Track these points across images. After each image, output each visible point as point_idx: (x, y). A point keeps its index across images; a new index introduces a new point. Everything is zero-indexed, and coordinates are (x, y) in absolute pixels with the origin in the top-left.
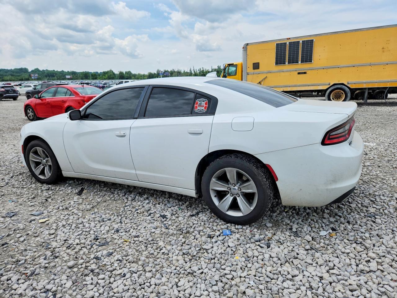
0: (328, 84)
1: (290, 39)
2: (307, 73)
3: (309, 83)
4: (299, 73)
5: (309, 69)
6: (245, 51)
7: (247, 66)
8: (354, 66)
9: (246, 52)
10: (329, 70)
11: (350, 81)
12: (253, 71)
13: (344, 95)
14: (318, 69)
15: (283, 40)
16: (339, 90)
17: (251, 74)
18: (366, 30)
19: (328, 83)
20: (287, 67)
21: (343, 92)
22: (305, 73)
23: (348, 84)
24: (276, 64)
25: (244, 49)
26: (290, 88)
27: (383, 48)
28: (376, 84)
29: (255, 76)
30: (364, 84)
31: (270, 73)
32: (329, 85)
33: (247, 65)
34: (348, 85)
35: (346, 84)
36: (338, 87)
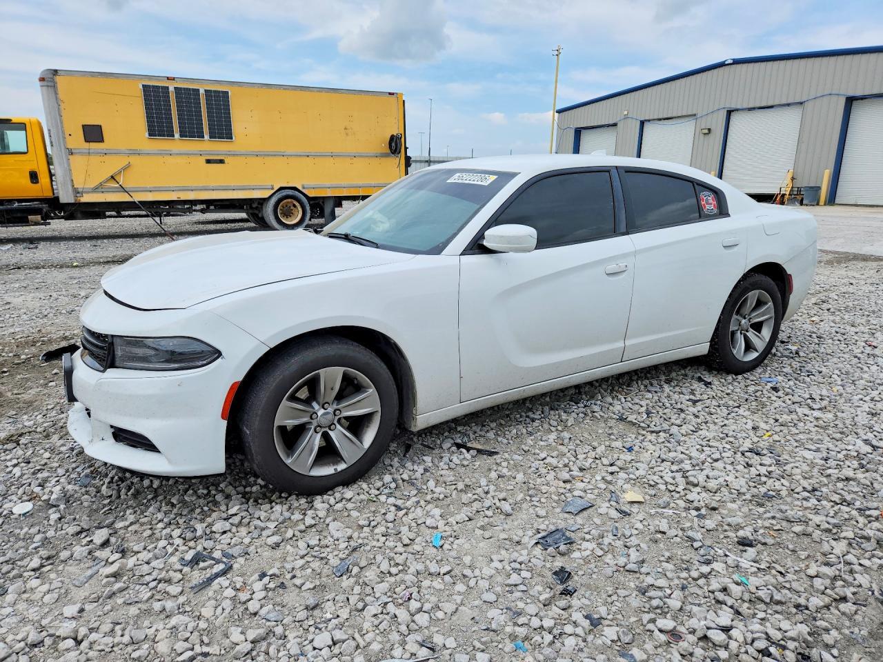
0: (270, 187)
1: (174, 79)
2: (226, 161)
3: (233, 184)
4: (208, 161)
5: (228, 153)
6: (51, 90)
7: (63, 132)
8: (308, 156)
9: (56, 93)
10: (268, 160)
11: (306, 183)
12: (87, 145)
13: (300, 209)
14: (246, 155)
15: (159, 80)
16: (289, 200)
17: (81, 153)
18: (318, 91)
19: (269, 184)
20: (177, 144)
21: (297, 204)
22: (221, 161)
23: (304, 188)
24: (150, 135)
25: (45, 83)
26: (194, 192)
27: (346, 129)
28: (344, 189)
29: (95, 160)
30: (328, 189)
31: (137, 157)
32: (272, 189)
33: (62, 127)
34: (304, 191)
35: (300, 188)
36: (288, 193)
